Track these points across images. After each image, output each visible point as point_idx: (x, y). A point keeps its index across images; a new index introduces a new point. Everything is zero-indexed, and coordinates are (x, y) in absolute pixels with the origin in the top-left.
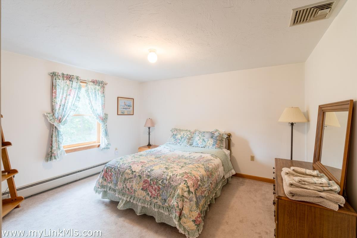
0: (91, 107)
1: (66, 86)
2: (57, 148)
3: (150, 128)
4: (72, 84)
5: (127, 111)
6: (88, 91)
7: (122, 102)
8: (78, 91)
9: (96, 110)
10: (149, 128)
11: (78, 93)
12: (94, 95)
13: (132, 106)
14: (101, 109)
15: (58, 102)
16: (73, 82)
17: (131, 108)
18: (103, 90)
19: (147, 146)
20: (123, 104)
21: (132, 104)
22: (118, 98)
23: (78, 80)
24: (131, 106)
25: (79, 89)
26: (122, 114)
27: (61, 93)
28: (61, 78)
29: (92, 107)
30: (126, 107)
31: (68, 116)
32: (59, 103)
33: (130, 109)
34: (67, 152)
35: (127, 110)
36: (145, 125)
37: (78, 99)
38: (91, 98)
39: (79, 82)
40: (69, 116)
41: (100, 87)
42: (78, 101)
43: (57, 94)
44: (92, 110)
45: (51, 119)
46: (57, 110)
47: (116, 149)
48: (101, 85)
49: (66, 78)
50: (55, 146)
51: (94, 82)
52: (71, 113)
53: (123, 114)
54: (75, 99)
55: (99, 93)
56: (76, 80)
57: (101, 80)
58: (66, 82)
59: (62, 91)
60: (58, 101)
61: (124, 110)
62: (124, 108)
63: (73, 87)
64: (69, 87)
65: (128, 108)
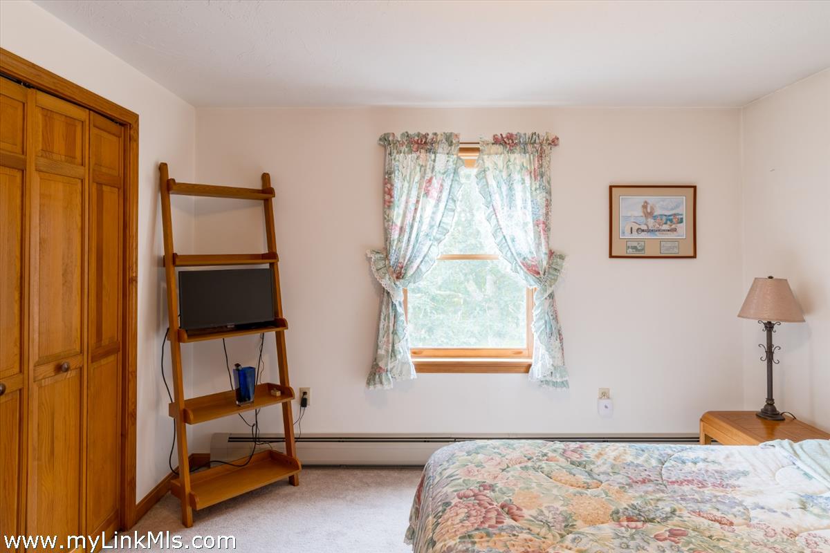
0: (496, 231)
1: (418, 168)
2: (387, 352)
3: (776, 327)
4: (434, 161)
5: (661, 241)
6: (485, 177)
7: (630, 206)
8: (452, 180)
9: (513, 240)
10: (769, 327)
11: (451, 186)
12: (504, 188)
13: (687, 220)
14: (532, 235)
15: (397, 218)
16: (438, 155)
17: (683, 230)
18: (541, 166)
19: (758, 415)
20: (639, 212)
21: (683, 210)
22: (611, 187)
23: (451, 144)
24: (681, 221)
25: (454, 173)
26: (631, 252)
27: (405, 191)
28: (404, 148)
29: (498, 228)
30: (651, 222)
31: (424, 258)
32: (399, 223)
33: (675, 230)
34: (421, 368)
35: (659, 236)
36: (743, 309)
37: (451, 205)
38: (496, 197)
39: (455, 149)
40: (426, 258)
41: (527, 155)
42: (452, 213)
43: (395, 196)
44: (498, 240)
45: (379, 267)
46: (395, 243)
47: (604, 395)
48: (529, 148)
49: (416, 146)
50: (385, 346)
51: (507, 142)
52: (431, 249)
53: (638, 255)
54: (442, 205)
55: (523, 180)
56: (446, 146)
57: (529, 133)
58: (418, 158)
59: (406, 184)
60: (397, 214)
61: (643, 236)
62: (645, 227)
63: (437, 169)
64: (425, 170)
65: (665, 227)
